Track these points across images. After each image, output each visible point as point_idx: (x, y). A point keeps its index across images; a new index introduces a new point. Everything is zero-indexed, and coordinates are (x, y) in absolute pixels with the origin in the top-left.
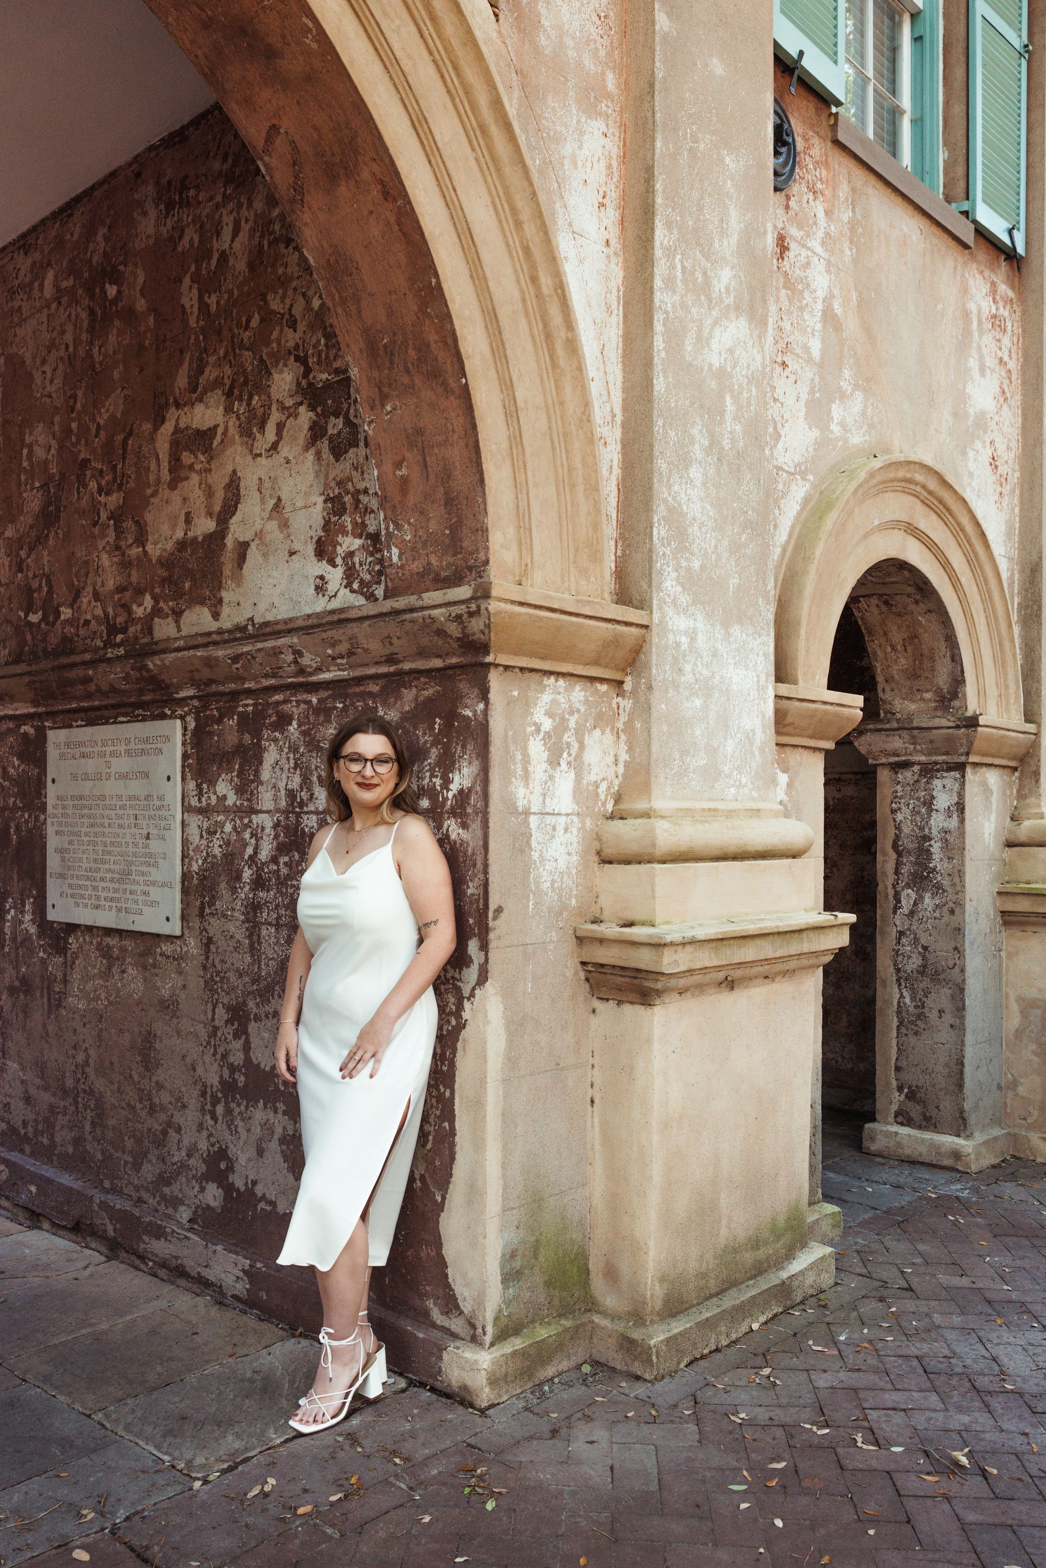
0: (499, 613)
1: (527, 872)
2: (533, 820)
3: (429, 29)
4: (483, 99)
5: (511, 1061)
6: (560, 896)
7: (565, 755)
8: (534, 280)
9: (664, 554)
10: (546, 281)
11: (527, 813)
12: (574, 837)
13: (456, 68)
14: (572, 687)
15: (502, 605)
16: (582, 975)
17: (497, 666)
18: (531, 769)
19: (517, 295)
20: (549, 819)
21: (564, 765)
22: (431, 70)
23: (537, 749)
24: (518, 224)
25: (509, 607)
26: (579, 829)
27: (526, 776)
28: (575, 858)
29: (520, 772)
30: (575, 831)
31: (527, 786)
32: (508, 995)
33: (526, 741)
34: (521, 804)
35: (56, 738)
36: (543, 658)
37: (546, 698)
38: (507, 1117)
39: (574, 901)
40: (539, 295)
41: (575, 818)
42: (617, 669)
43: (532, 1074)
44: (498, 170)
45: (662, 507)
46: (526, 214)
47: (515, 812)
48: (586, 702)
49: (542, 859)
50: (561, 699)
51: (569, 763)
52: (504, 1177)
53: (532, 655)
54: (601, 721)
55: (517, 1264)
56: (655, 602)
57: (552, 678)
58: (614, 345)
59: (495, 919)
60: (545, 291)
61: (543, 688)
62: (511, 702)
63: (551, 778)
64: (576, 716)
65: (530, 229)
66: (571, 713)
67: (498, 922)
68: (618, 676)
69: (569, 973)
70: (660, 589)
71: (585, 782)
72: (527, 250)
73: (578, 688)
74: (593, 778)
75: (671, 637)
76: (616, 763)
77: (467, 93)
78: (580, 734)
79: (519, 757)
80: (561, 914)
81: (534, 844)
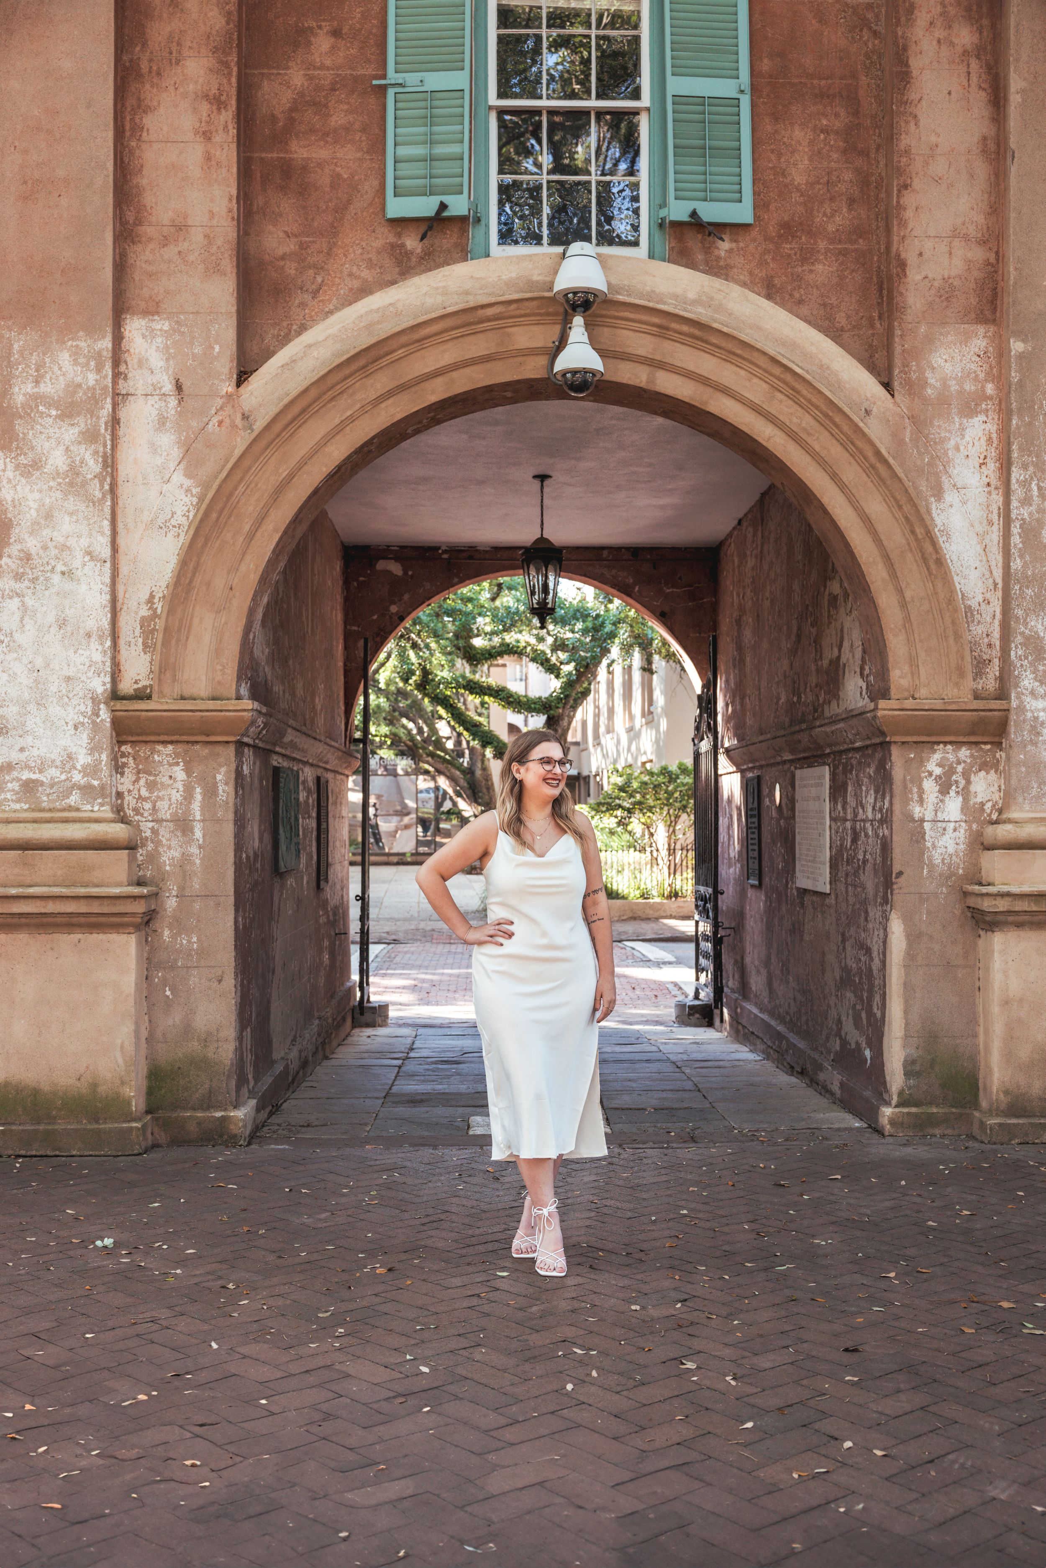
0: (884, 716)
1: (922, 853)
2: (927, 826)
3: (835, 431)
4: (870, 454)
5: (910, 956)
6: (949, 868)
7: (954, 788)
8: (913, 532)
9: (1022, 665)
10: (919, 531)
11: (922, 821)
12: (962, 834)
13: (853, 444)
14: (960, 749)
15: (886, 712)
16: (969, 914)
17: (895, 742)
18: (925, 796)
19: (904, 542)
20: (939, 824)
21: (952, 793)
22: (840, 449)
23: (930, 786)
24: (900, 507)
25: (890, 713)
26: (966, 831)
27: (921, 801)
28: (962, 847)
29: (916, 797)
30: (962, 831)
31: (922, 805)
32: (907, 919)
33: (921, 780)
34: (917, 816)
35: (798, 773)
36: (929, 735)
37: (937, 756)
38: (908, 987)
39: (961, 871)
40: (917, 539)
41: (963, 824)
42: (994, 735)
43: (927, 965)
44: (884, 483)
45: (1019, 637)
46: (903, 500)
47: (913, 820)
48: (972, 756)
49: (934, 846)
50: (950, 756)
51: (958, 793)
52: (906, 1018)
53: (919, 734)
54: (984, 766)
55: (917, 1068)
56: (1013, 695)
57: (941, 746)
58: (996, 542)
59: (897, 878)
60: (920, 536)
61: (935, 751)
62: (908, 761)
63: (942, 801)
64: (963, 765)
65: (907, 508)
66: (959, 763)
67: (899, 880)
68: (997, 739)
69: (957, 912)
70: (1017, 686)
71: (971, 803)
72: (907, 519)
73: (964, 749)
74: (979, 800)
75: (1029, 714)
76: (1000, 790)
77: (861, 453)
78: (966, 775)
79: (915, 790)
80: (950, 877)
81: (927, 838)
